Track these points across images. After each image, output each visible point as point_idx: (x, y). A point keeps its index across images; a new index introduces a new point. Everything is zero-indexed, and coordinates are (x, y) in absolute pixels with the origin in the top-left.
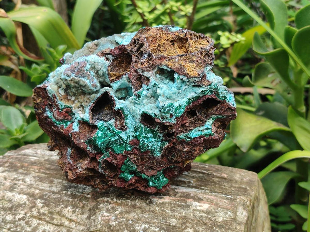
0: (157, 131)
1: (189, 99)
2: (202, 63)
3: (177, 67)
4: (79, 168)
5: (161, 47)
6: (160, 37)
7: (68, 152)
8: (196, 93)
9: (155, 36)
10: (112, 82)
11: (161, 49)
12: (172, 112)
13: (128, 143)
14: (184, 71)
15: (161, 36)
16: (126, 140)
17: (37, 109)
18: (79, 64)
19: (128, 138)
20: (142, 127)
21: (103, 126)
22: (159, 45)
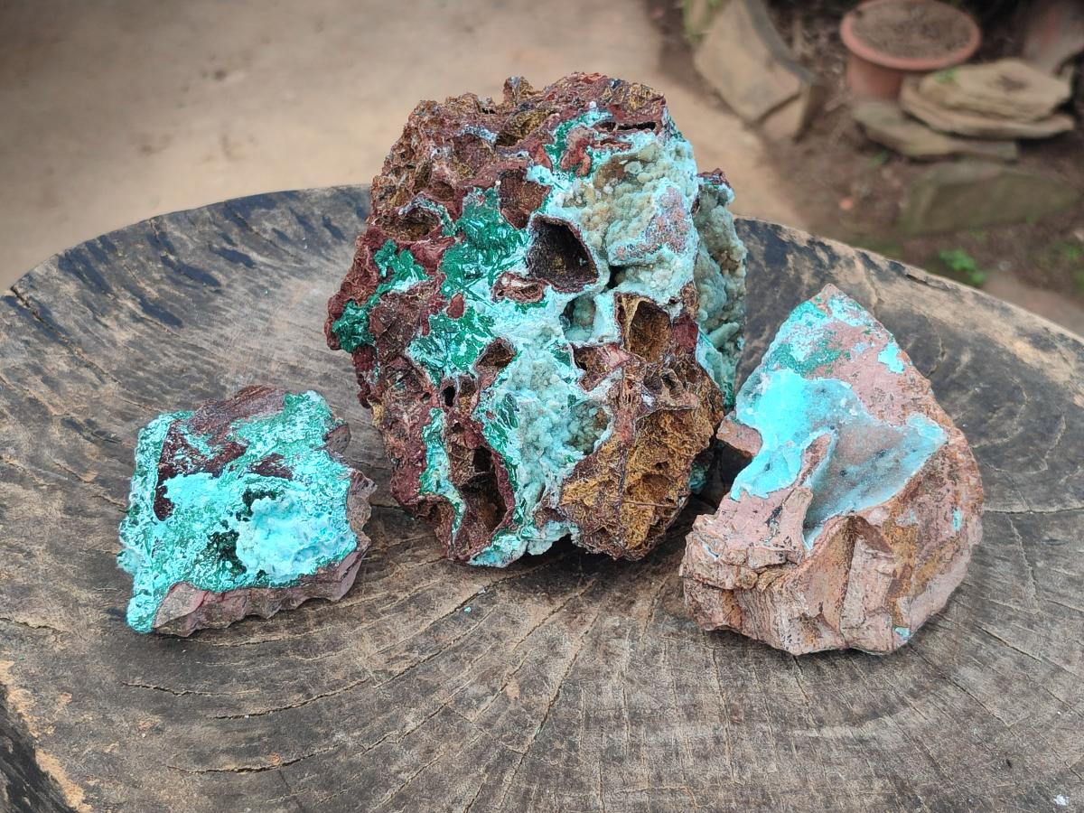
0: (466, 368)
1: (515, 467)
2: (589, 520)
3: (596, 462)
4: (438, 151)
5: (659, 437)
6: (684, 442)
7: (487, 131)
8: (524, 487)
9: (690, 431)
10: (615, 295)
11: (654, 436)
12: (498, 420)
13: (462, 290)
14: (582, 475)
15: (686, 445)
16: (470, 289)
17: (614, 87)
18: (681, 234)
19: (474, 295)
20: (486, 336)
21: (518, 244)
22: (665, 433)
